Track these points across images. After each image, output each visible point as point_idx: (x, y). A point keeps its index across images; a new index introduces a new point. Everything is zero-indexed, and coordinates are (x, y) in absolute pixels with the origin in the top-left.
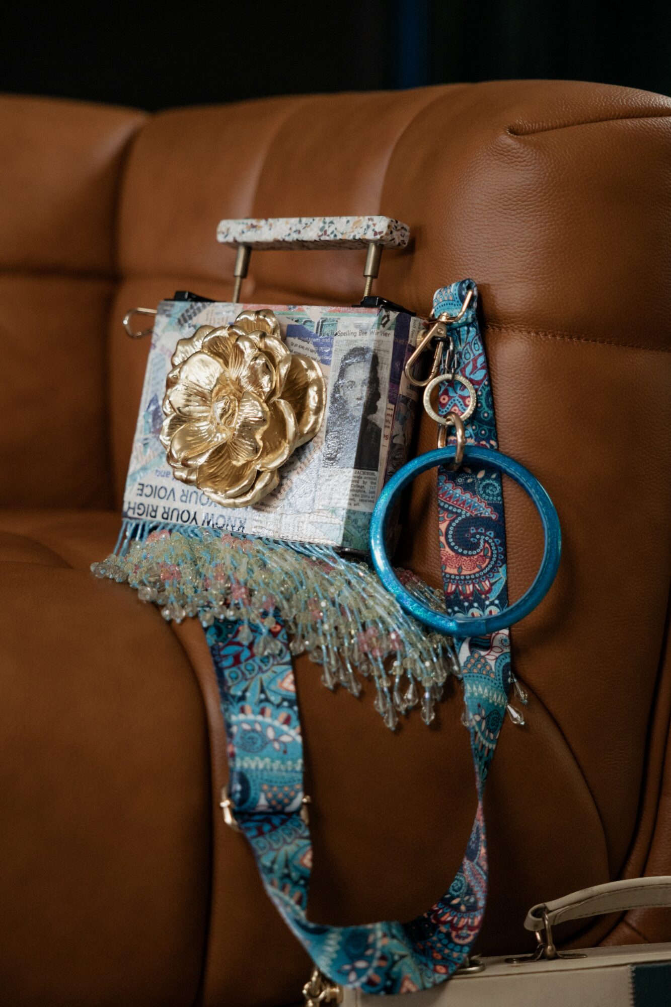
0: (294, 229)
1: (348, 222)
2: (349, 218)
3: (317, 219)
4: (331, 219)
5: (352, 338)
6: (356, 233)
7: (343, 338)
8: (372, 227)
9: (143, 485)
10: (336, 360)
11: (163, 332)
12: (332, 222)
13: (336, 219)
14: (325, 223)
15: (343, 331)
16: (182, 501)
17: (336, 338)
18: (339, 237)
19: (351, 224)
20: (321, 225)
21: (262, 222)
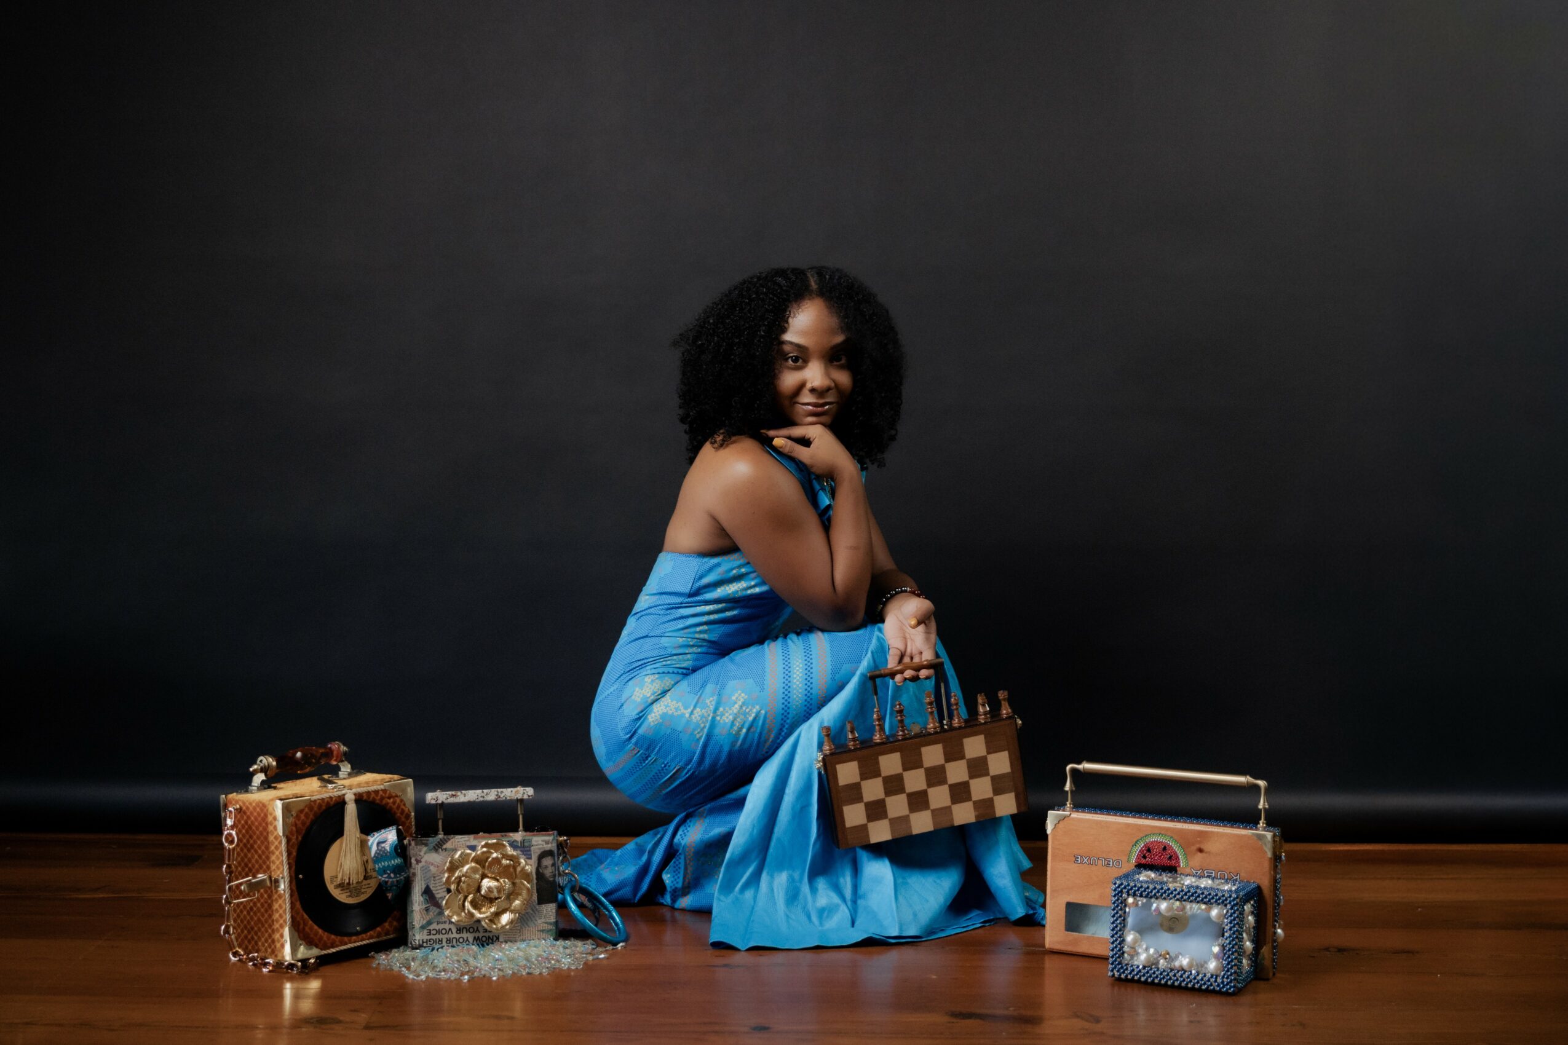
0: (480, 796)
1: (512, 791)
2: (512, 789)
3: (493, 790)
4: (502, 790)
5: (541, 846)
6: (517, 796)
7: (536, 847)
8: (526, 793)
9: (430, 930)
10: (535, 857)
11: (425, 854)
12: (502, 792)
13: (504, 790)
14: (498, 792)
15: (535, 843)
16: (457, 933)
17: (532, 848)
18: (508, 798)
19: (514, 792)
20: (496, 793)
21: (459, 793)
